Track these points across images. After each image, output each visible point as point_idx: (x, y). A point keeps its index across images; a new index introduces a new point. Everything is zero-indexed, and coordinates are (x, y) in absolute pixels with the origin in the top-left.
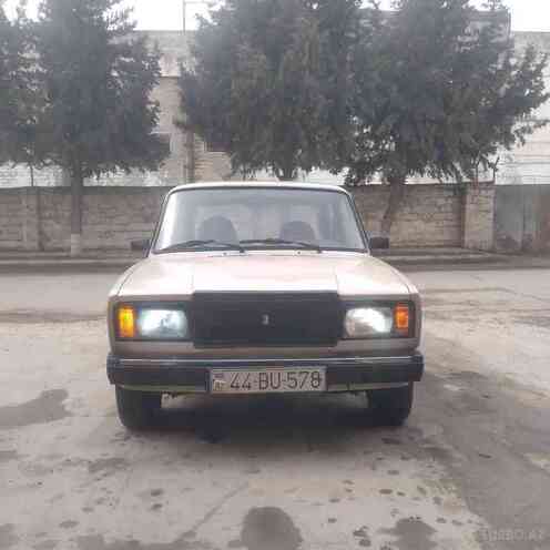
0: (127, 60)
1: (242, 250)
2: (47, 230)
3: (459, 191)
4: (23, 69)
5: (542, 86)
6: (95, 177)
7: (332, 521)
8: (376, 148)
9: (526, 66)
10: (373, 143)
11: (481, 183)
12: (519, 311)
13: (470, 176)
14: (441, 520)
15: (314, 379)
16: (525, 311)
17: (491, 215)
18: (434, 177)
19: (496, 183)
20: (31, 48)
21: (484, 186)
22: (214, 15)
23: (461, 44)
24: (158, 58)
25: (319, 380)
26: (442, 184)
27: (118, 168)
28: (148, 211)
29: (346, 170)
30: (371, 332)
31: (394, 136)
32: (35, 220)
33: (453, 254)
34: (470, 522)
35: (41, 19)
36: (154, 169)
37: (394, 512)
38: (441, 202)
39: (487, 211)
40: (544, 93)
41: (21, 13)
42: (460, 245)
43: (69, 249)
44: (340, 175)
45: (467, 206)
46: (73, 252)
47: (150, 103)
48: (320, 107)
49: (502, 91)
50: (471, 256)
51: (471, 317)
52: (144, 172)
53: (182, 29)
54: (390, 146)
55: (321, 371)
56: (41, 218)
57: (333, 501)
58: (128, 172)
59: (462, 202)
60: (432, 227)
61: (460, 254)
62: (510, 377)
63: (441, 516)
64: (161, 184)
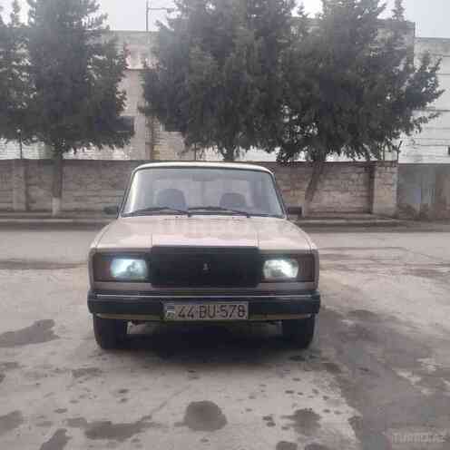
0: (101, 58)
1: (189, 215)
2: (33, 194)
3: (369, 168)
4: (14, 63)
5: (436, 84)
6: (73, 151)
7: (249, 410)
8: (302, 132)
9: (423, 68)
10: (299, 128)
11: (387, 162)
12: (410, 265)
13: (378, 156)
14: (327, 411)
15: (240, 311)
16: (415, 265)
17: (395, 188)
18: (348, 156)
19: (400, 162)
20: (22, 46)
21: (389, 164)
22: (171, 22)
23: (371, 50)
24: (126, 56)
25: (244, 311)
26: (355, 162)
27: (91, 144)
28: (116, 180)
29: (278, 150)
30: (283, 277)
31: (317, 123)
32: (24, 187)
33: (364, 219)
34: (347, 412)
35: (30, 23)
36: (121, 146)
37: (294, 405)
38: (354, 176)
39: (392, 185)
40: (438, 89)
41: (14, 18)
42: (370, 212)
43: (51, 211)
44: (273, 153)
45: (376, 180)
46: (54, 213)
47: (119, 93)
48: (256, 99)
49: (404, 88)
50: (378, 221)
51: (371, 269)
52: (113, 149)
53: (145, 30)
54: (313, 131)
55: (245, 305)
56: (28, 185)
57: (251, 397)
58: (100, 148)
59: (372, 177)
60: (347, 196)
61: (370, 219)
62: (394, 315)
63: (327, 408)
64: (127, 158)
